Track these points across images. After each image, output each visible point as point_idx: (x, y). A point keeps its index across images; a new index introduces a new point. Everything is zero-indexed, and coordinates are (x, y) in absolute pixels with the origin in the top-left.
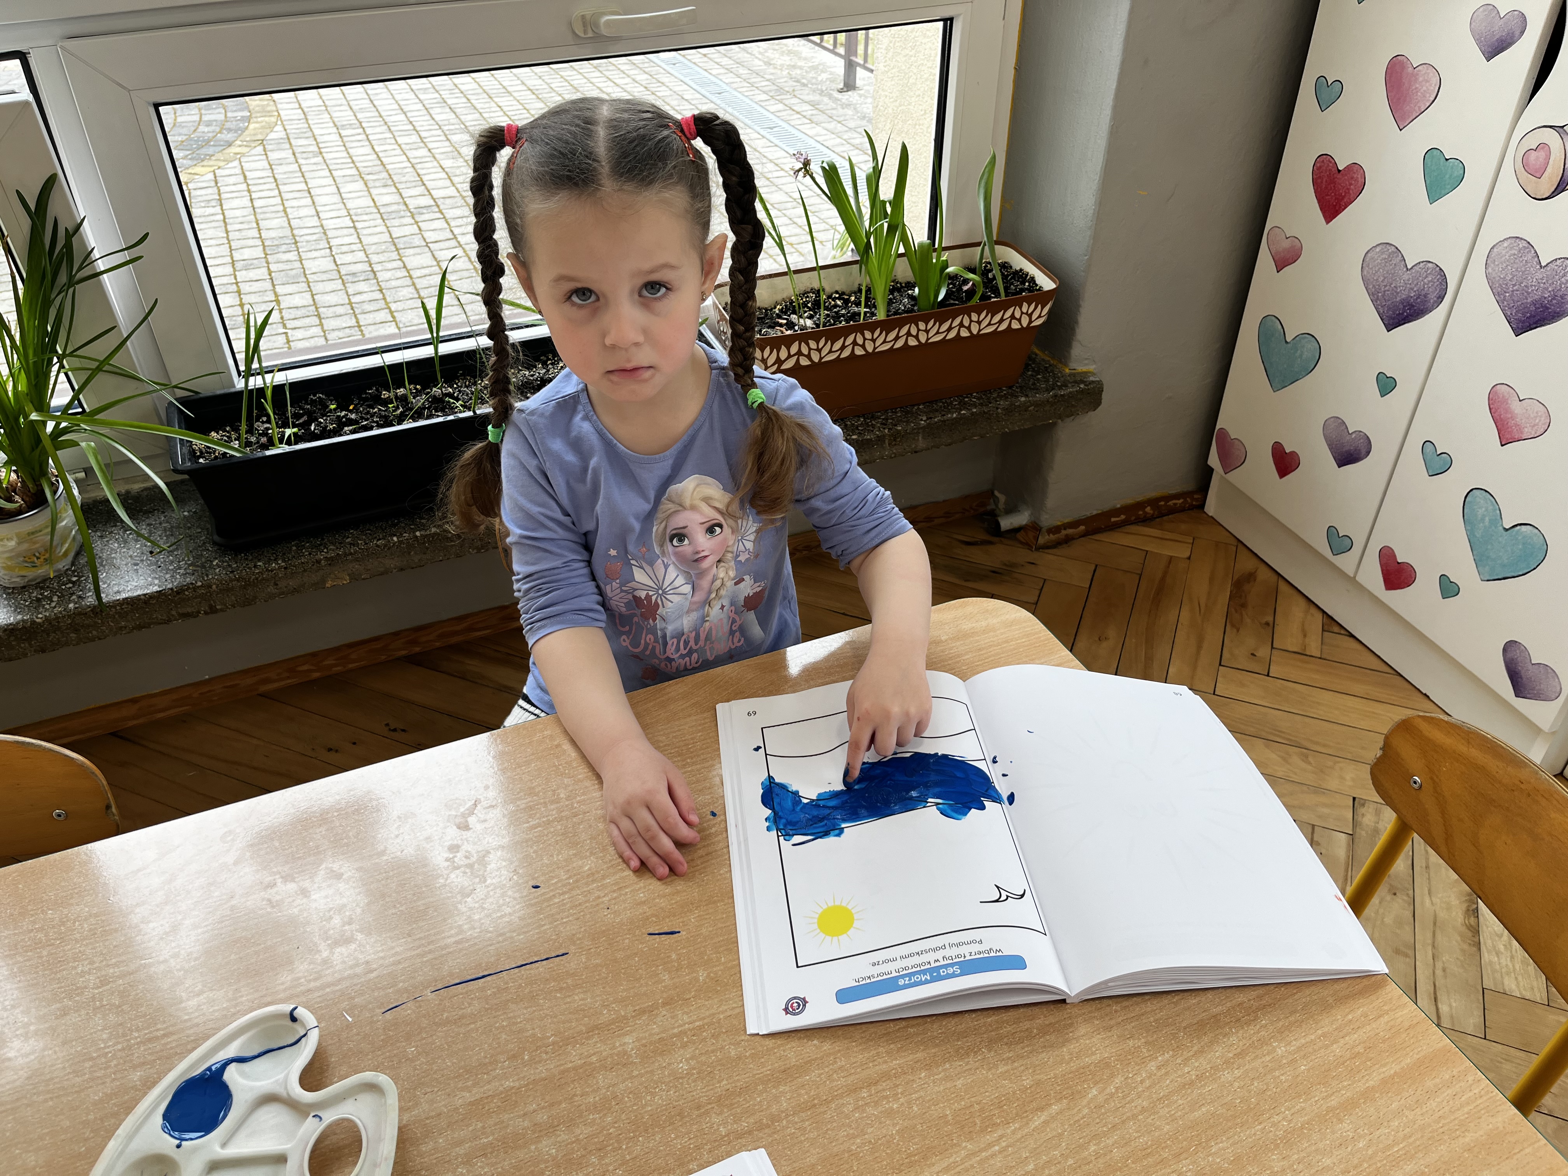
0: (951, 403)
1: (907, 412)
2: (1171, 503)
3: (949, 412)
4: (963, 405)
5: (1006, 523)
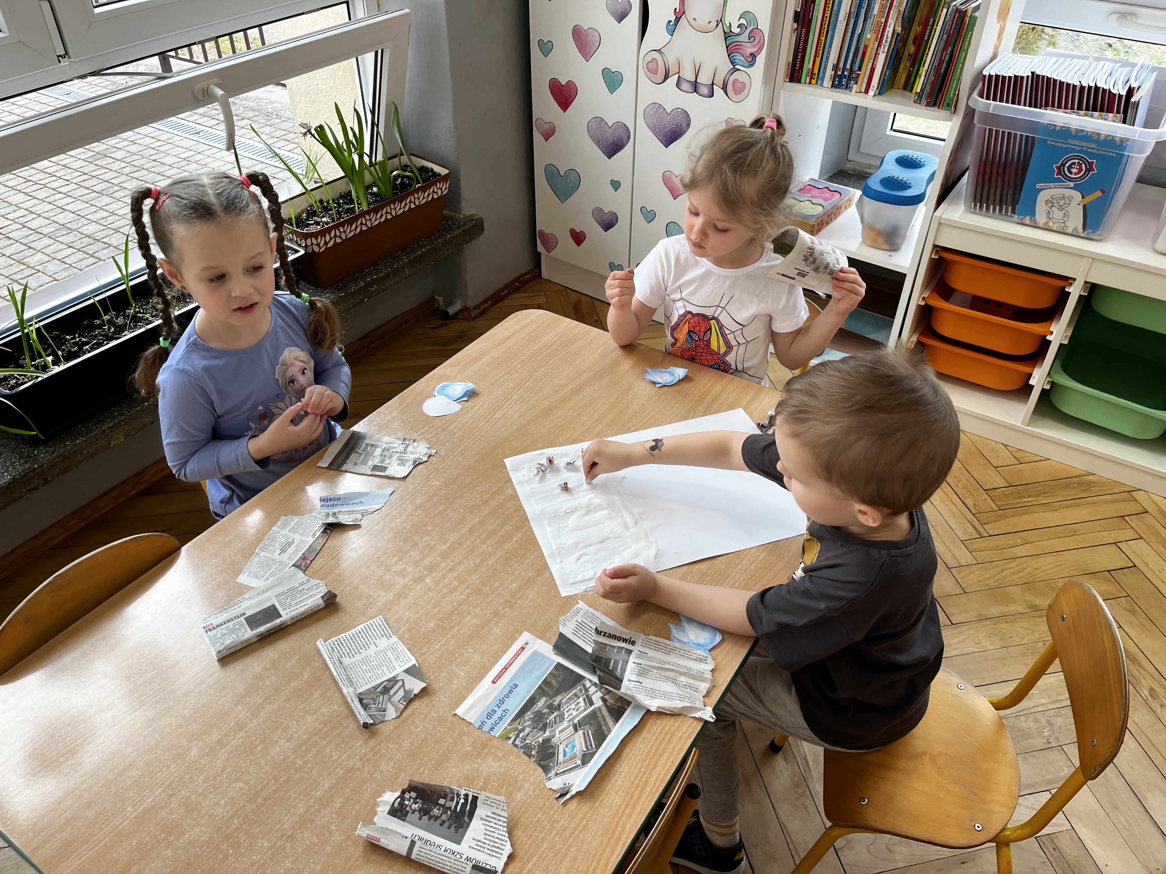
0: (414, 247)
1: (394, 258)
2: (526, 278)
3: (416, 252)
4: (421, 247)
5: (451, 311)
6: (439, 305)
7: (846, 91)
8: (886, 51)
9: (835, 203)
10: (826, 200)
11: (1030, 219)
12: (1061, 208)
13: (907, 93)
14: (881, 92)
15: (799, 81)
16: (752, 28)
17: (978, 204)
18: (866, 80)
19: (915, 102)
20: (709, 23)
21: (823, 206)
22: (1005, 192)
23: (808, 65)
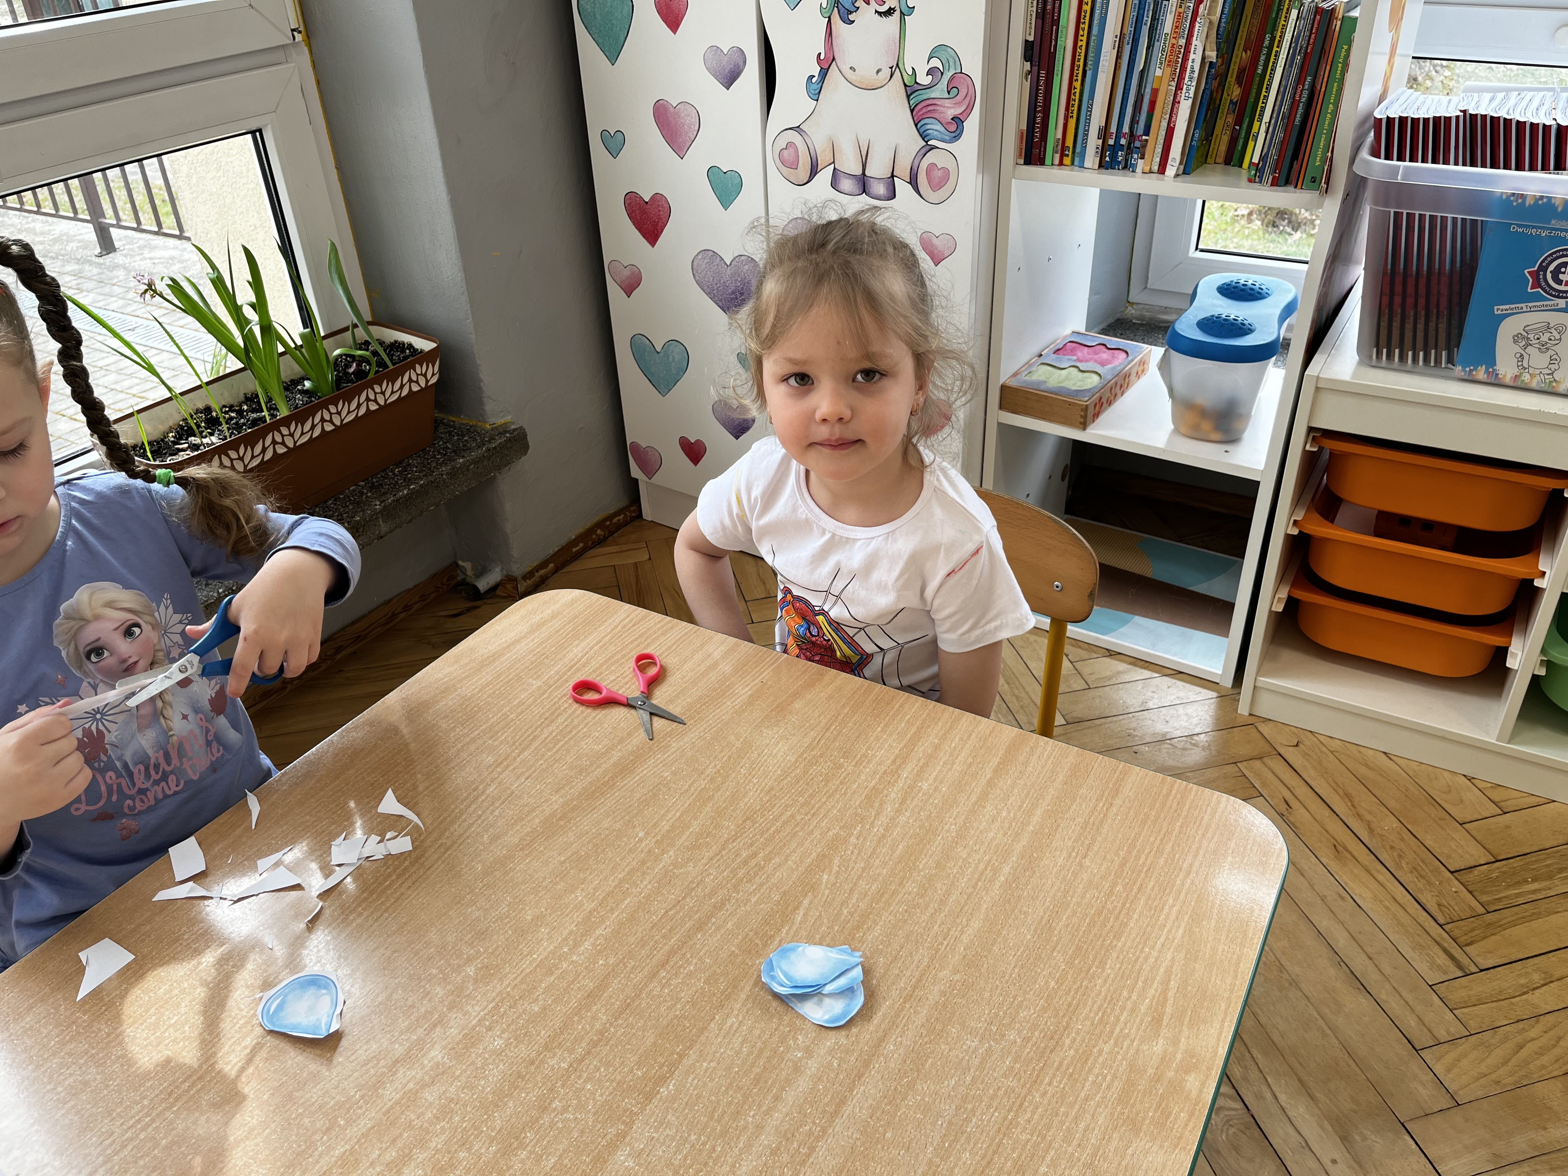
0: (396, 482)
3: (399, 491)
4: (409, 481)
5: (483, 585)
6: (466, 575)
7: (1126, 171)
8: (1192, 95)
9: (1119, 368)
10: (1103, 364)
11: (1487, 372)
12: (1544, 348)
13: (1234, 170)
14: (1187, 169)
15: (1041, 162)
16: (952, 72)
17: (1385, 351)
18: (1159, 150)
19: (1250, 181)
20: (878, 72)
21: (1100, 375)
22: (1432, 325)
23: (1055, 133)
